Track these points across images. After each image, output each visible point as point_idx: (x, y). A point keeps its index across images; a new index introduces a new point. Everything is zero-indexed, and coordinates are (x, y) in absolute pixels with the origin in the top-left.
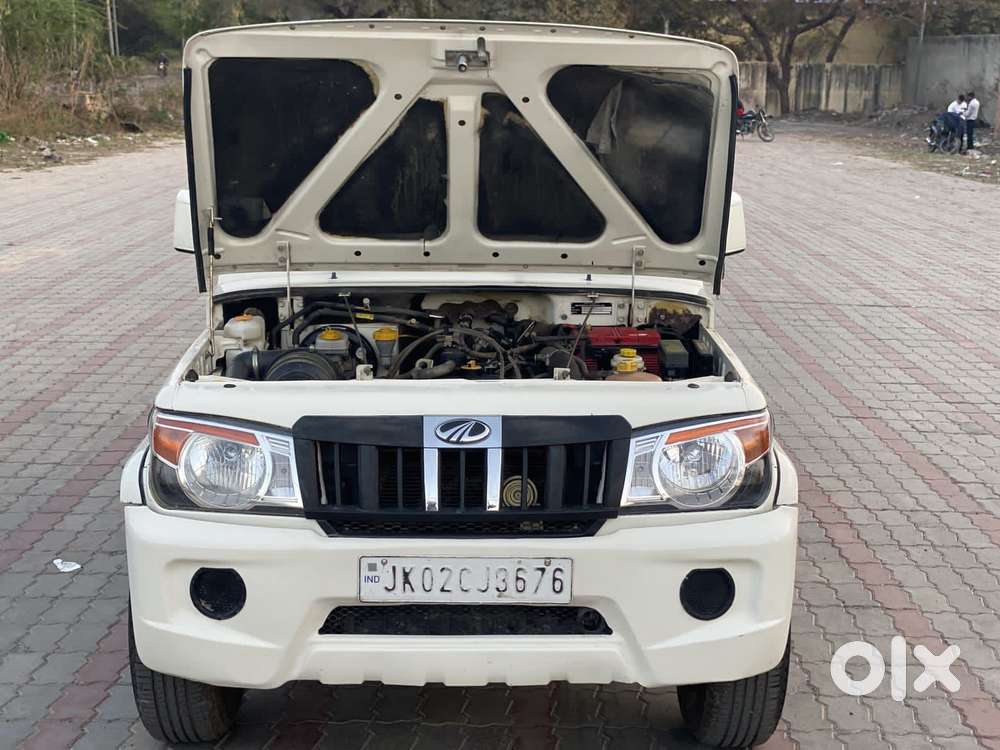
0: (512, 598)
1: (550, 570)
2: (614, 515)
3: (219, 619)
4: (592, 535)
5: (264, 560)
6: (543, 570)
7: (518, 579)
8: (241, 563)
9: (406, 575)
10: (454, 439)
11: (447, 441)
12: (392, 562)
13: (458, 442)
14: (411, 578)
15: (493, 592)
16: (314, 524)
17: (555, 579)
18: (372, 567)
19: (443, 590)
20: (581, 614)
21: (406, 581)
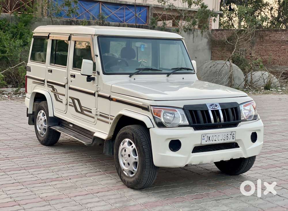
0: (226, 141)
1: (232, 134)
2: (240, 122)
3: (175, 151)
4: (237, 127)
5: (185, 137)
6: (231, 134)
7: (227, 137)
8: (180, 138)
9: (209, 138)
10: (213, 108)
11: (212, 108)
12: (207, 135)
13: (214, 109)
14: (210, 138)
15: (223, 140)
16: (192, 128)
17: (233, 136)
18: (204, 137)
19: (215, 140)
20: (235, 144)
21: (209, 139)
